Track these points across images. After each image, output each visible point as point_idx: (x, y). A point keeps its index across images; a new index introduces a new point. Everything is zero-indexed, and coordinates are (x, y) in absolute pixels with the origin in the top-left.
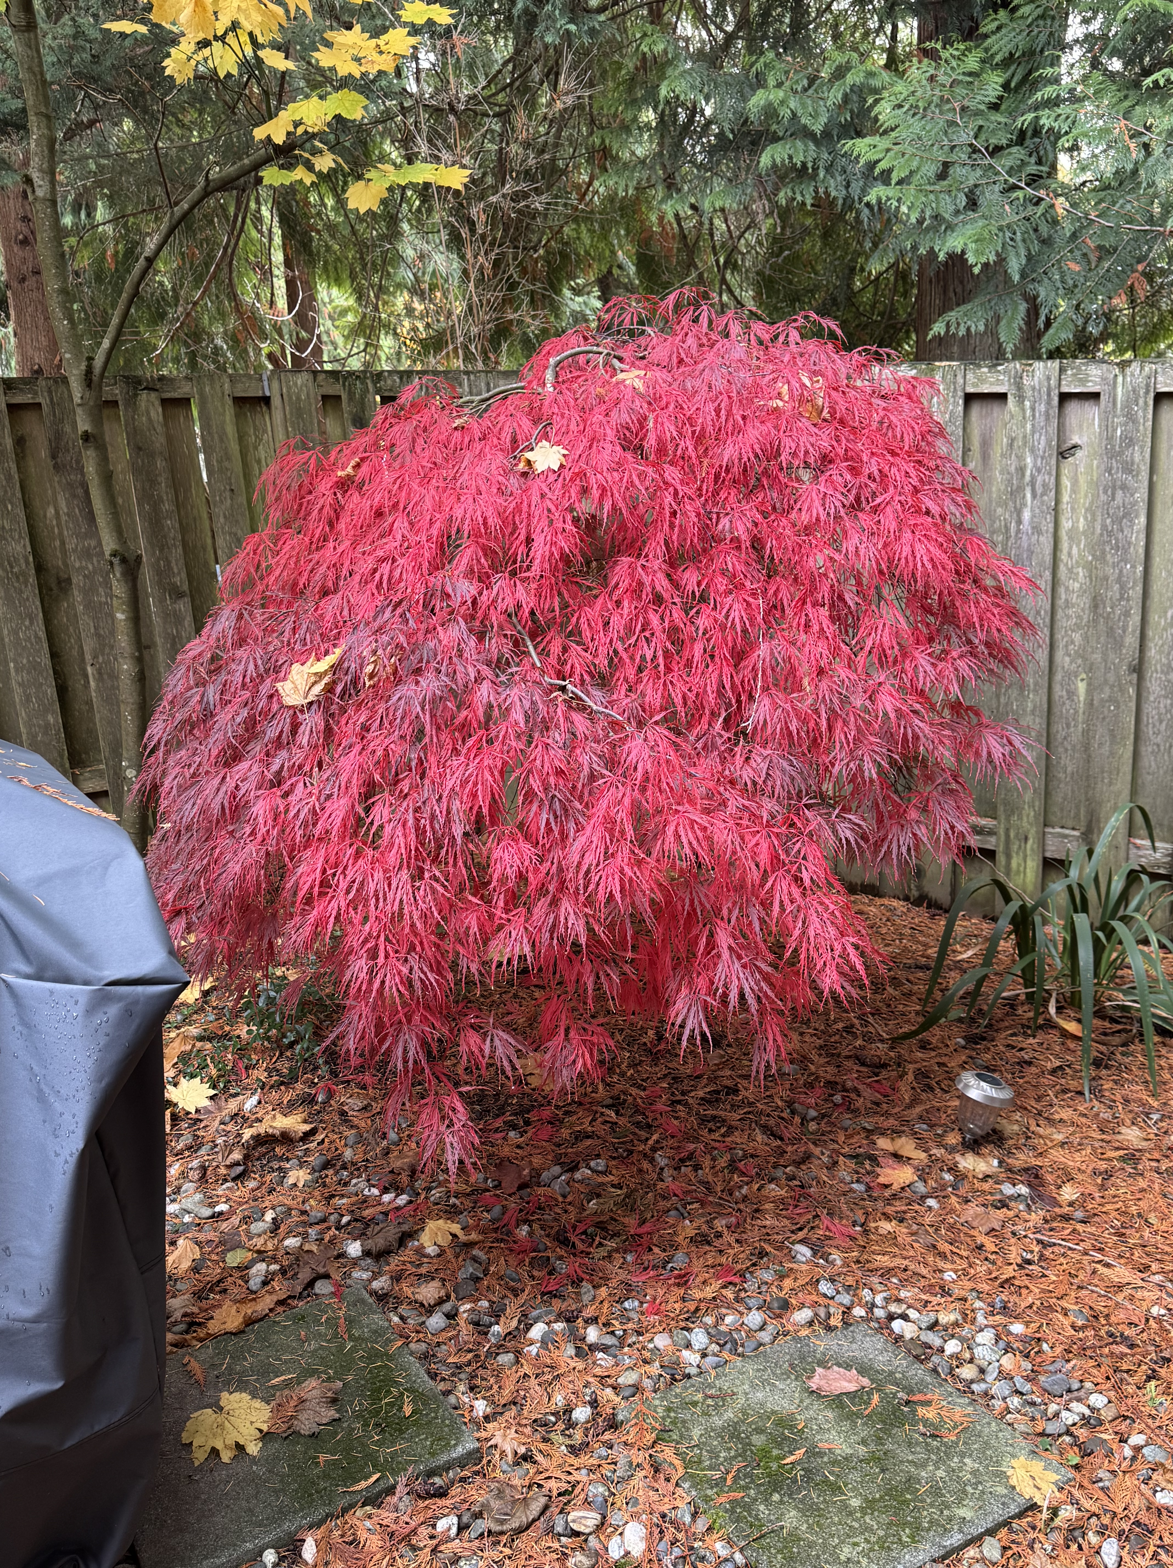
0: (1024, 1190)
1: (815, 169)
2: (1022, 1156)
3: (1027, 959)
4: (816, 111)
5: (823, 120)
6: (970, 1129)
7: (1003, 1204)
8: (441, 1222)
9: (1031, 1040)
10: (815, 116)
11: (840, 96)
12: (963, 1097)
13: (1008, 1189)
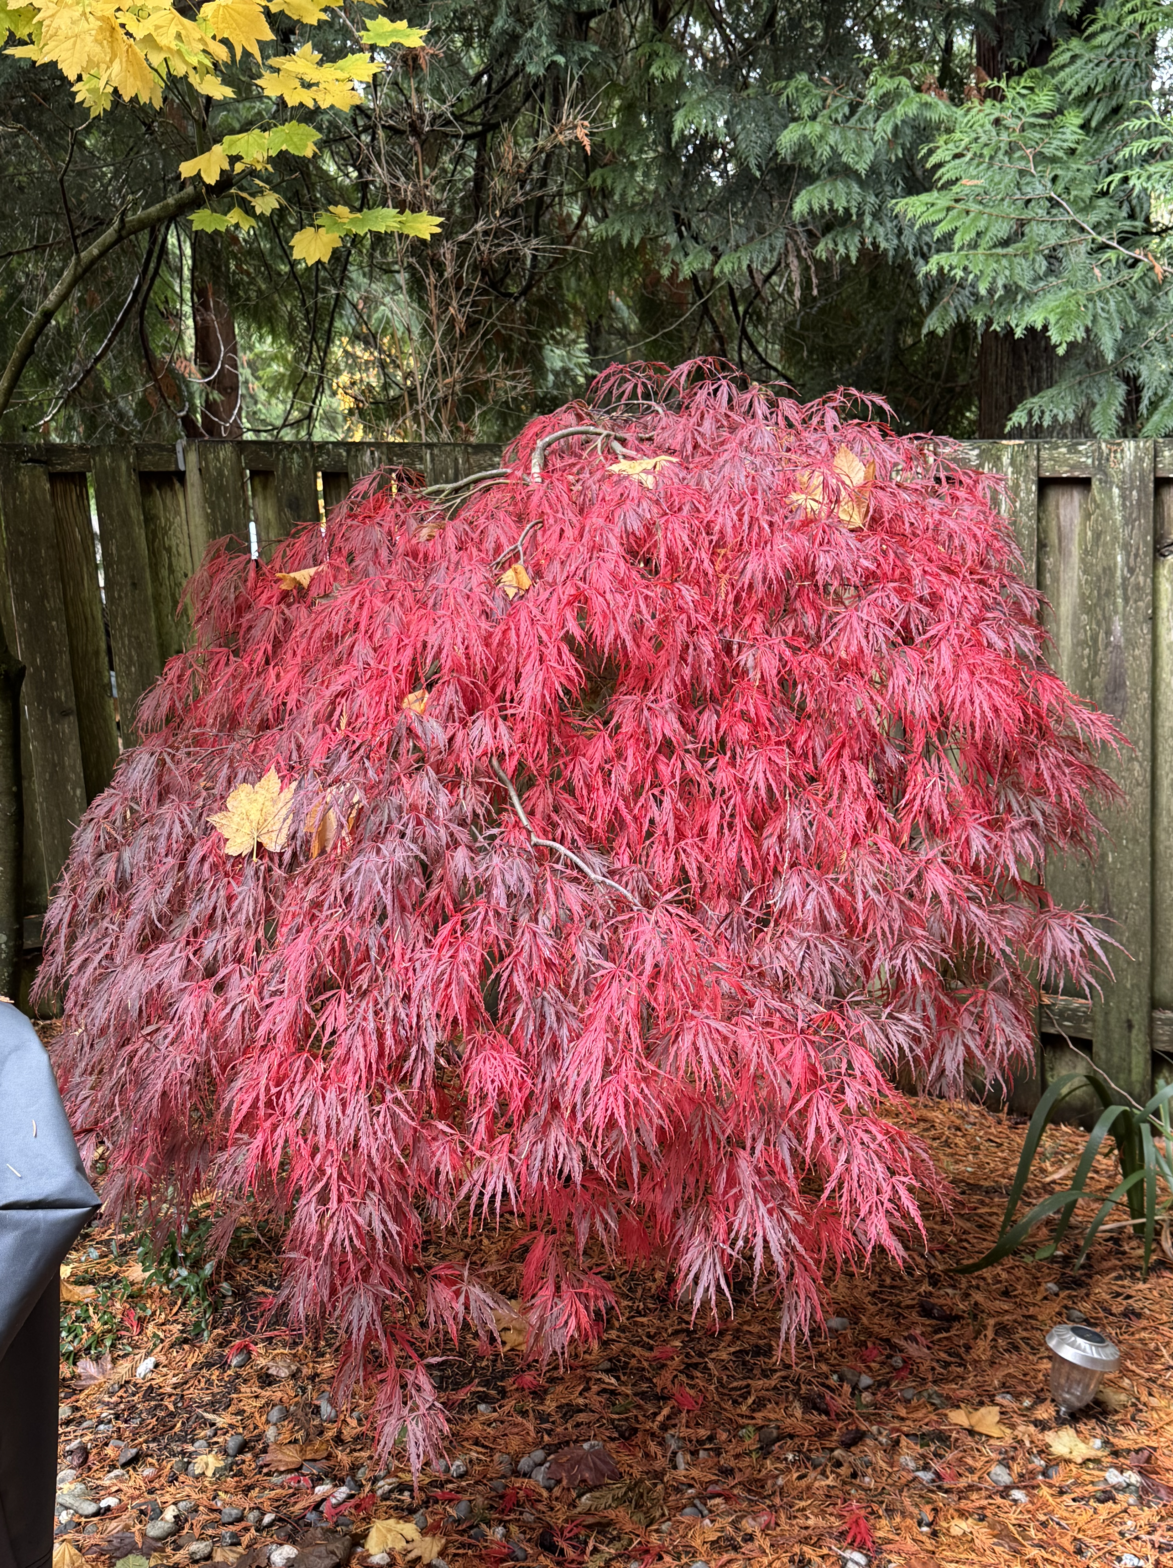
0: (1134, 1478)
1: (861, 215)
2: (1130, 1434)
3: (1134, 1179)
4: (860, 146)
5: (869, 157)
6: (1065, 1401)
7: (1107, 1497)
8: (392, 1521)
9: (1141, 1286)
10: (859, 152)
11: (889, 129)
12: (1053, 1357)
13: (1113, 1477)
